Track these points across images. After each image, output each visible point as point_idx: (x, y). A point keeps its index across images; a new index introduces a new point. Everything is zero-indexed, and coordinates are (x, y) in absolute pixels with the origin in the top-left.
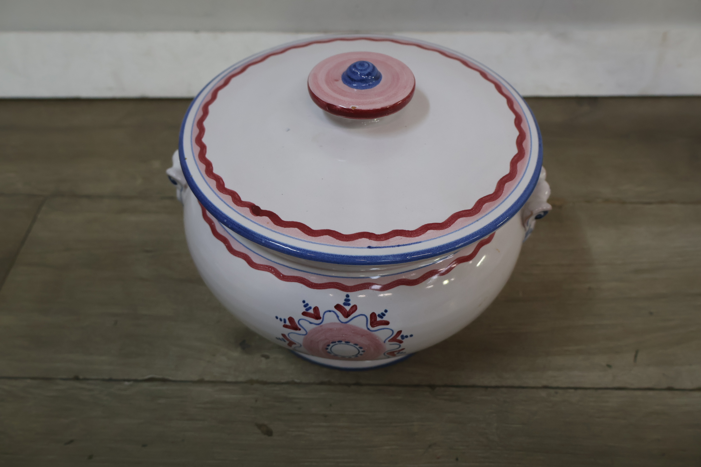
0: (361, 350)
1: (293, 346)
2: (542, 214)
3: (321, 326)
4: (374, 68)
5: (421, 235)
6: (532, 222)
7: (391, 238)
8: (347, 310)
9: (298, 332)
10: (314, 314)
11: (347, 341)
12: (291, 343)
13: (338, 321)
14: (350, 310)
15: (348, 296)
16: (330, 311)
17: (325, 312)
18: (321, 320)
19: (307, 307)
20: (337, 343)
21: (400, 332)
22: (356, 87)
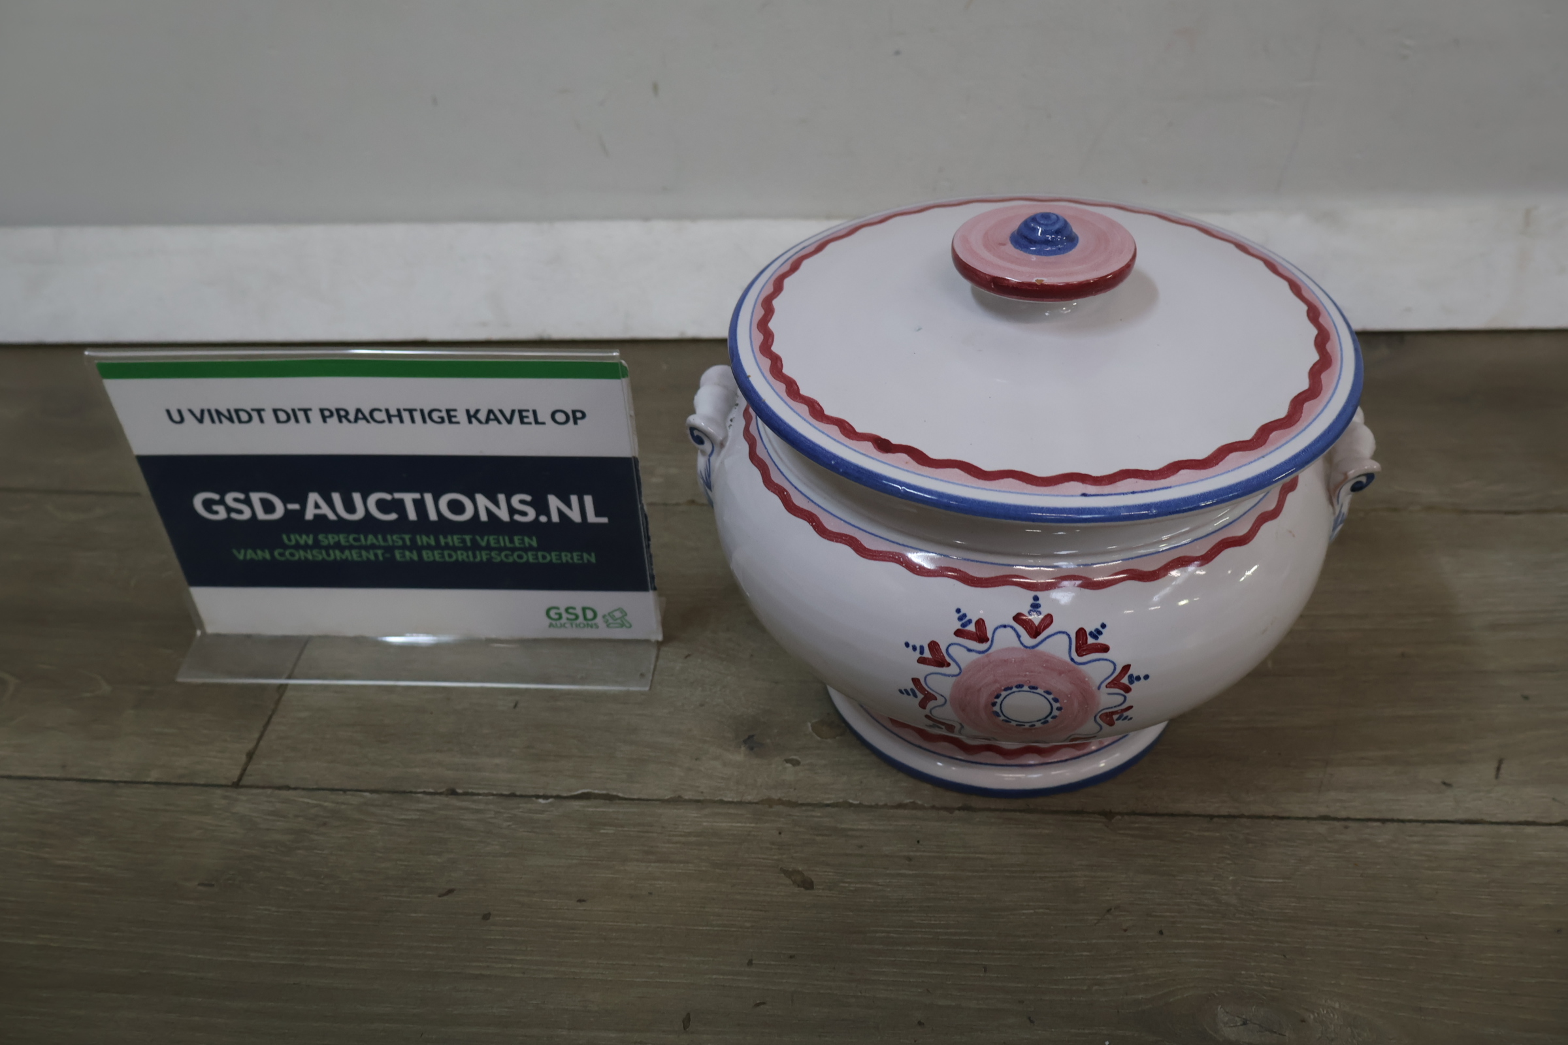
0: (1056, 705)
1: (931, 704)
2: (1364, 479)
3: (987, 656)
4: (1066, 224)
6: (1346, 497)
7: (1119, 480)
8: (1034, 624)
9: (944, 670)
10: (976, 633)
11: (1032, 684)
12: (929, 697)
13: (1018, 644)
14: (1040, 623)
15: (1036, 598)
16: (1005, 626)
17: (996, 629)
18: (989, 643)
19: (964, 621)
20: (1014, 689)
21: (1127, 668)
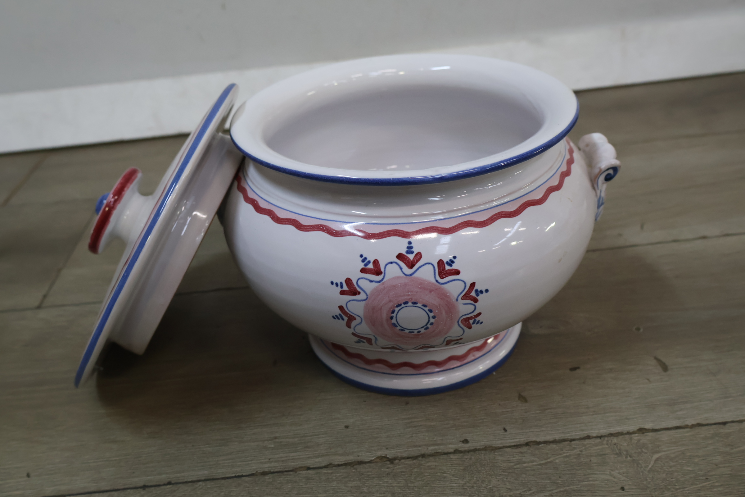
0: (431, 315)
1: (354, 323)
3: (383, 283)
8: (410, 259)
9: (357, 297)
10: (374, 269)
11: (413, 301)
12: (351, 318)
13: (401, 274)
14: (414, 258)
15: (410, 243)
16: (392, 263)
17: (386, 265)
18: (383, 275)
19: (365, 262)
20: (403, 305)
21: (473, 285)
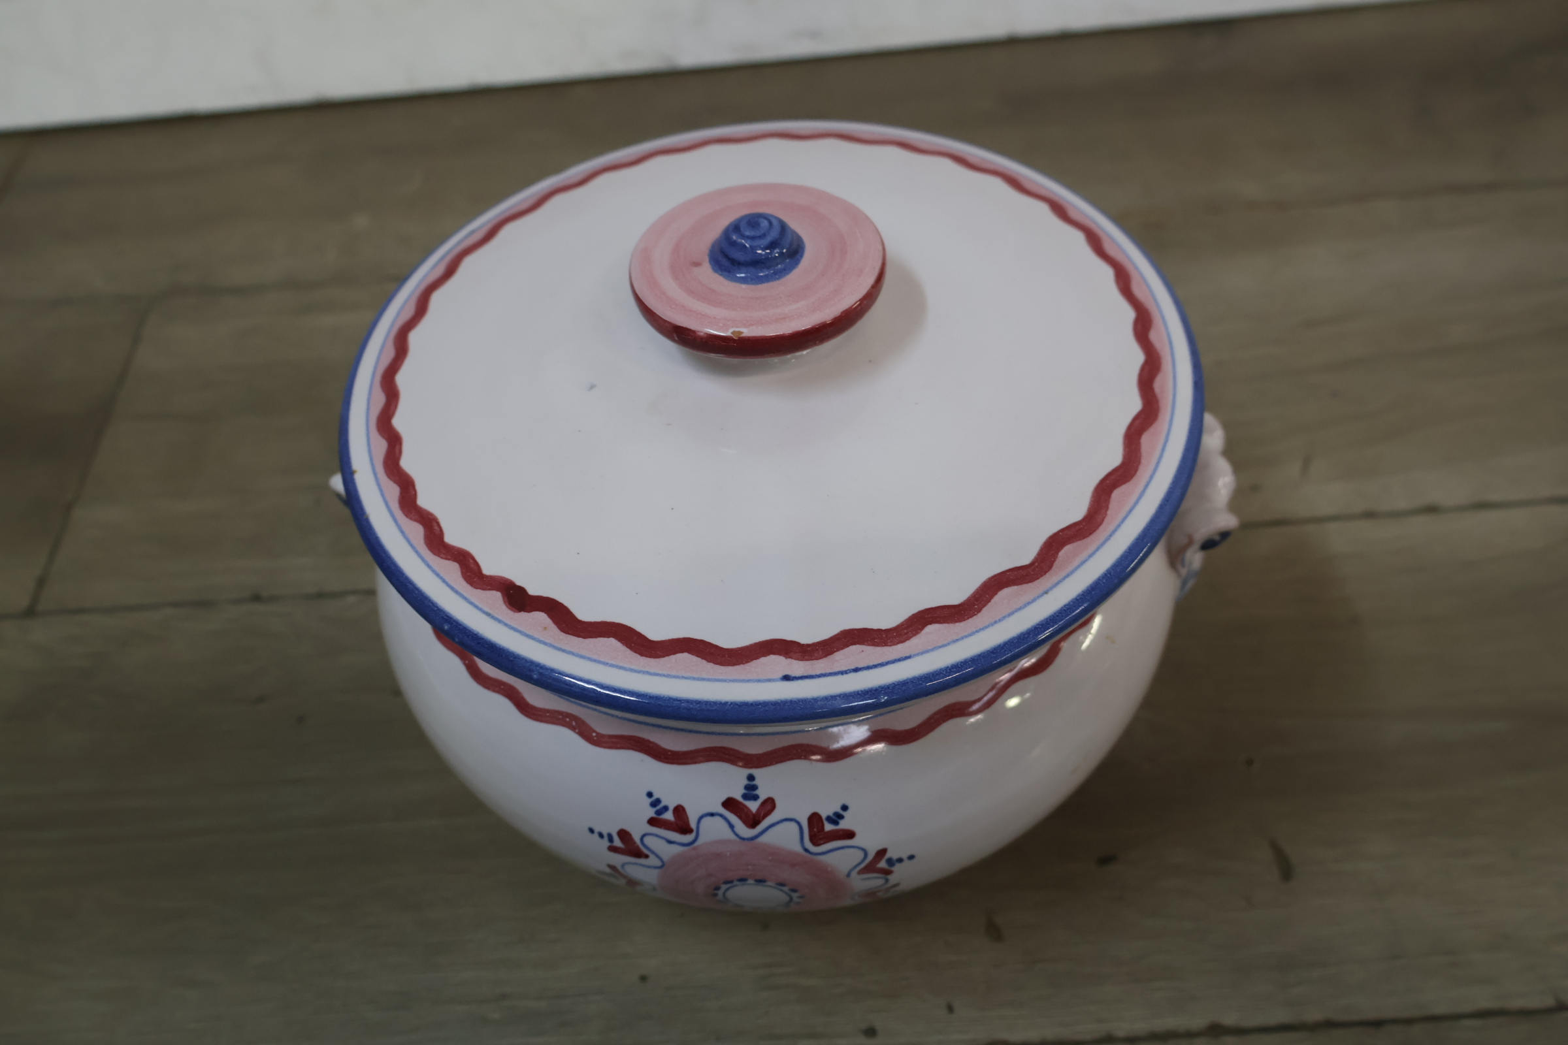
0: (795, 895)
1: (637, 889)
2: (1217, 538)
3: (695, 849)
4: (783, 227)
5: (908, 639)
6: (1195, 559)
7: (838, 650)
8: (751, 811)
9: (642, 861)
10: (676, 823)
11: (758, 878)
12: (633, 883)
13: (732, 837)
14: (758, 810)
15: (751, 778)
16: (712, 815)
17: (701, 818)
18: (694, 834)
19: (658, 807)
20: (736, 883)
21: (882, 853)
22: (743, 281)
